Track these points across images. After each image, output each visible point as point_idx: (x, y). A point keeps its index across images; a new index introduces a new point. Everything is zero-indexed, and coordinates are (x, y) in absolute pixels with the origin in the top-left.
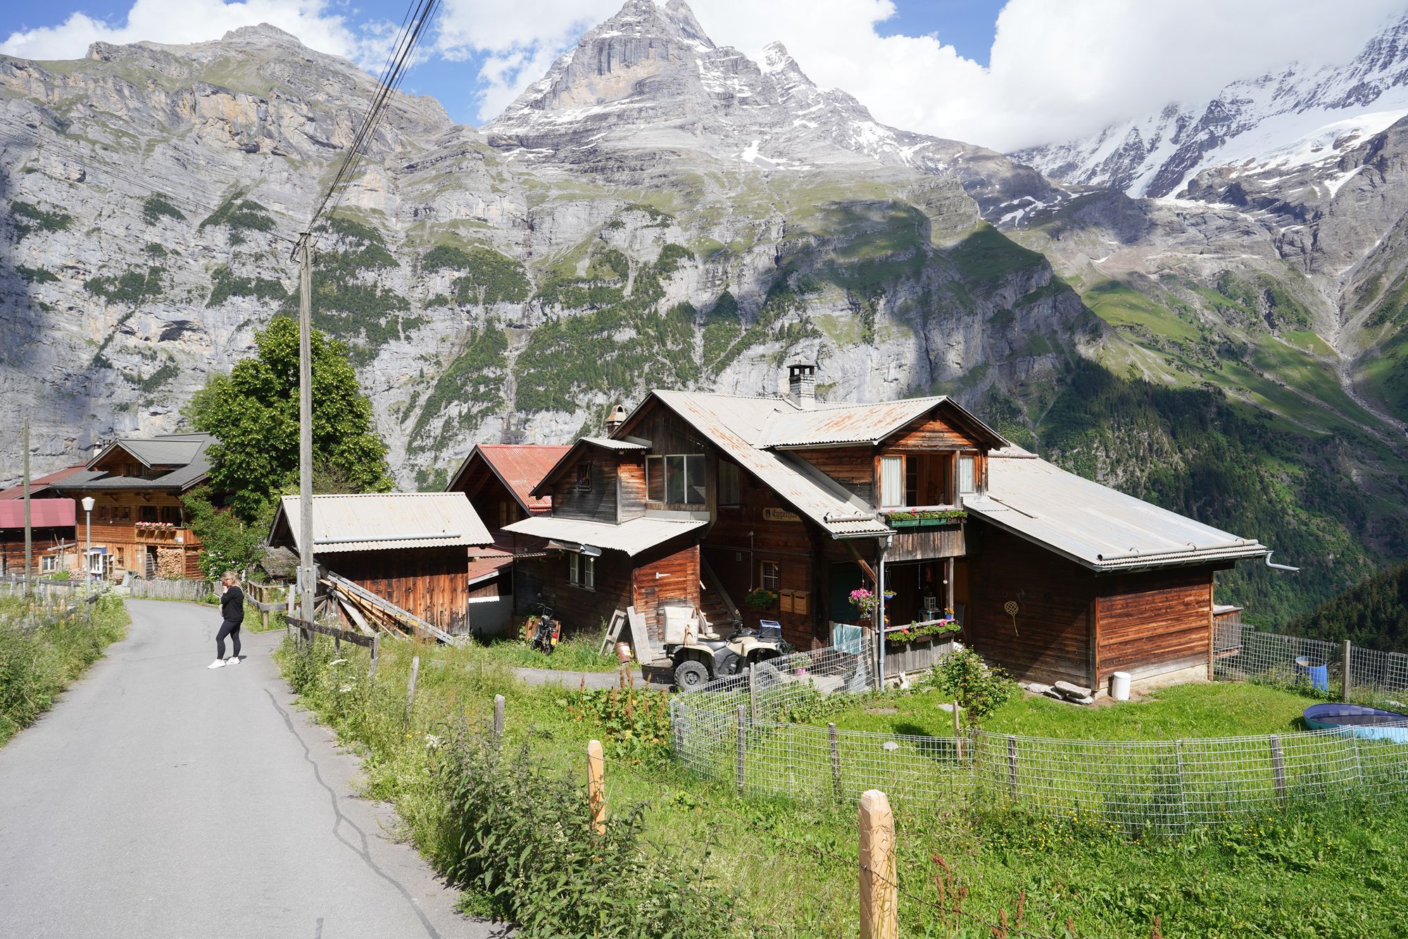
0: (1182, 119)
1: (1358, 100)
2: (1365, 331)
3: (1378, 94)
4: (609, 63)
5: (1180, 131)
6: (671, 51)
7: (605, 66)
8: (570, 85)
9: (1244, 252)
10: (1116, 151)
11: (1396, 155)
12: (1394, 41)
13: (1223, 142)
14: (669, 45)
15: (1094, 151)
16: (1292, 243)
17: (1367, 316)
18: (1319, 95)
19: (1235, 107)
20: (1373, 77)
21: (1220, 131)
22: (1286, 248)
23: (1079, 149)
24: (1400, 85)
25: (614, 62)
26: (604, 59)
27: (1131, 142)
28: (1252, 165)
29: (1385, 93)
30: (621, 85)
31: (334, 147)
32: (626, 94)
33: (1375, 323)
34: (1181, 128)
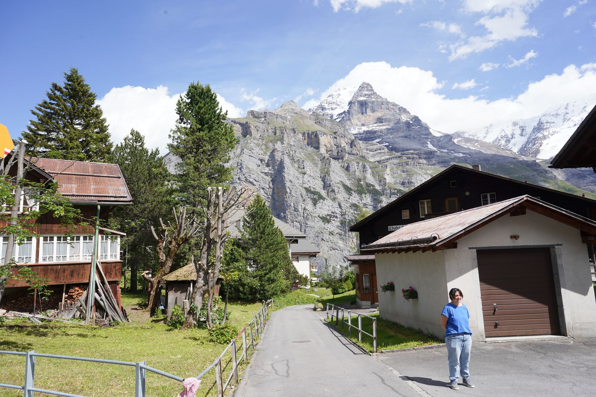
0: (521, 127)
4: (366, 110)
5: (522, 132)
6: (390, 106)
7: (364, 111)
8: (351, 118)
10: (497, 138)
13: (549, 138)
14: (389, 104)
15: (485, 137)
19: (548, 125)
21: (546, 133)
23: (477, 136)
25: (368, 110)
26: (364, 109)
27: (503, 135)
30: (371, 118)
31: (353, 155)
32: (373, 122)
34: (523, 130)
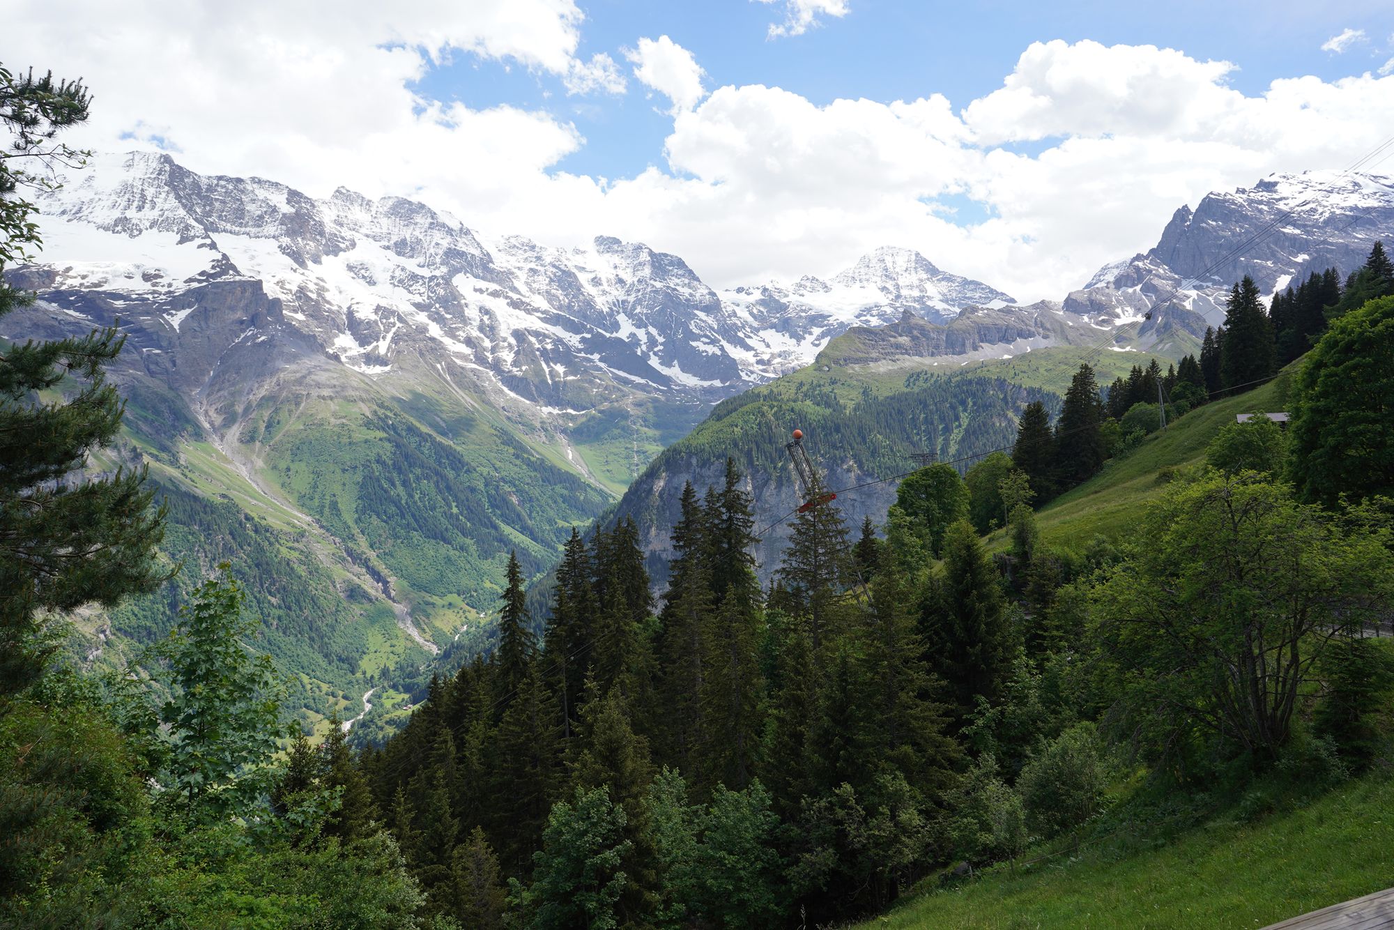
1: (125, 231)
2: (243, 446)
3: (141, 231)
9: (130, 368)
11: (215, 310)
12: (142, 190)
16: (157, 364)
17: (238, 434)
18: (85, 212)
20: (131, 214)
22: (152, 367)
24: (155, 230)
28: (71, 273)
29: (144, 231)
33: (248, 441)
